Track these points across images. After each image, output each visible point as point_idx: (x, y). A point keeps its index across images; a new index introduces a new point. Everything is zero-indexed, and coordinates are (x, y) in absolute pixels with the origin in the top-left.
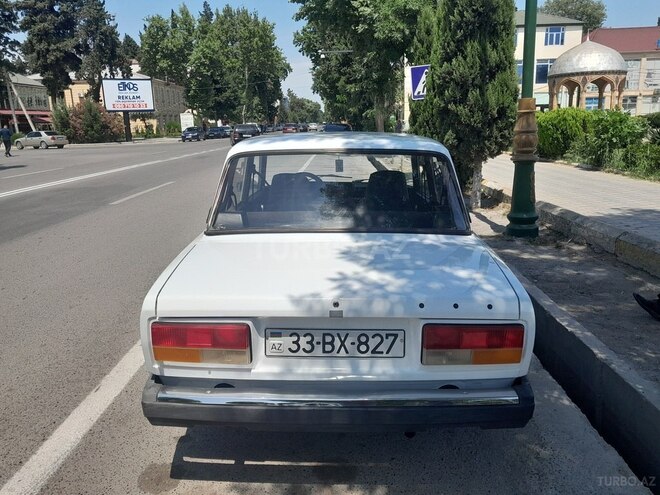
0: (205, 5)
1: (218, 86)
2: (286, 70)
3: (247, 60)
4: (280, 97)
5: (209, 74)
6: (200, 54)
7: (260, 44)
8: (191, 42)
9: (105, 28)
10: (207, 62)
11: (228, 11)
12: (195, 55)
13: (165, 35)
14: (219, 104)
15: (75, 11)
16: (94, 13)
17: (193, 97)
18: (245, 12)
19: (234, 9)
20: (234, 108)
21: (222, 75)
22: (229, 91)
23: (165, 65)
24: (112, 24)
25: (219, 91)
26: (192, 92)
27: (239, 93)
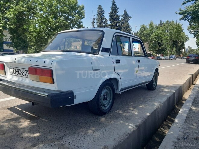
0: (161, 21)
1: (160, 44)
2: (187, 39)
3: (171, 36)
4: (184, 48)
5: (157, 40)
6: (154, 35)
7: (176, 31)
8: (152, 31)
9: (128, 29)
10: (156, 37)
11: (167, 22)
12: (153, 35)
13: (145, 30)
14: (159, 49)
15: (122, 25)
16: (126, 25)
17: (151, 47)
18: (173, 22)
19: (169, 21)
20: (164, 51)
21: (161, 41)
22: (163, 46)
23: (144, 38)
24: (130, 28)
25: (160, 46)
26: (151, 46)
27: (167, 47)
